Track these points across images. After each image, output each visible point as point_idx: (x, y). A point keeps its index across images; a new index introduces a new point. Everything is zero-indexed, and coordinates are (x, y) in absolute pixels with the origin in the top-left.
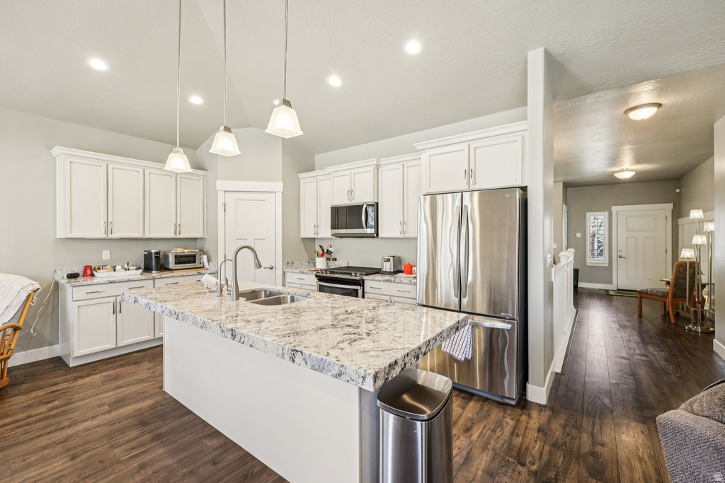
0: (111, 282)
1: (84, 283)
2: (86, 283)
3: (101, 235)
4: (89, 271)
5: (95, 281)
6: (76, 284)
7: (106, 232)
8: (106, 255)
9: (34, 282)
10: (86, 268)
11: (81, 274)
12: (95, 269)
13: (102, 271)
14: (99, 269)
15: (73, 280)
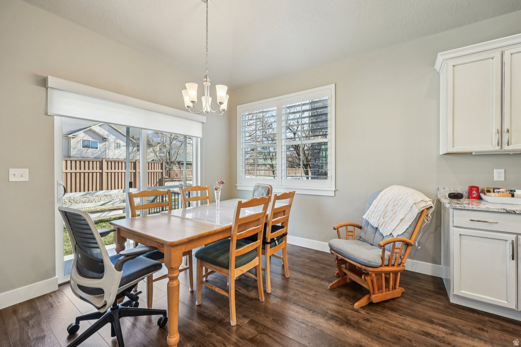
0: (508, 212)
1: (467, 207)
2: (470, 207)
3: (492, 147)
4: (475, 193)
5: (483, 206)
6: (458, 206)
7: (500, 143)
8: (498, 175)
9: (428, 199)
10: (471, 188)
11: (465, 194)
12: (483, 191)
13: (493, 194)
14: (489, 191)
15: (455, 201)
